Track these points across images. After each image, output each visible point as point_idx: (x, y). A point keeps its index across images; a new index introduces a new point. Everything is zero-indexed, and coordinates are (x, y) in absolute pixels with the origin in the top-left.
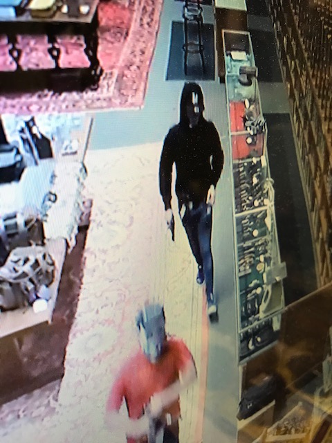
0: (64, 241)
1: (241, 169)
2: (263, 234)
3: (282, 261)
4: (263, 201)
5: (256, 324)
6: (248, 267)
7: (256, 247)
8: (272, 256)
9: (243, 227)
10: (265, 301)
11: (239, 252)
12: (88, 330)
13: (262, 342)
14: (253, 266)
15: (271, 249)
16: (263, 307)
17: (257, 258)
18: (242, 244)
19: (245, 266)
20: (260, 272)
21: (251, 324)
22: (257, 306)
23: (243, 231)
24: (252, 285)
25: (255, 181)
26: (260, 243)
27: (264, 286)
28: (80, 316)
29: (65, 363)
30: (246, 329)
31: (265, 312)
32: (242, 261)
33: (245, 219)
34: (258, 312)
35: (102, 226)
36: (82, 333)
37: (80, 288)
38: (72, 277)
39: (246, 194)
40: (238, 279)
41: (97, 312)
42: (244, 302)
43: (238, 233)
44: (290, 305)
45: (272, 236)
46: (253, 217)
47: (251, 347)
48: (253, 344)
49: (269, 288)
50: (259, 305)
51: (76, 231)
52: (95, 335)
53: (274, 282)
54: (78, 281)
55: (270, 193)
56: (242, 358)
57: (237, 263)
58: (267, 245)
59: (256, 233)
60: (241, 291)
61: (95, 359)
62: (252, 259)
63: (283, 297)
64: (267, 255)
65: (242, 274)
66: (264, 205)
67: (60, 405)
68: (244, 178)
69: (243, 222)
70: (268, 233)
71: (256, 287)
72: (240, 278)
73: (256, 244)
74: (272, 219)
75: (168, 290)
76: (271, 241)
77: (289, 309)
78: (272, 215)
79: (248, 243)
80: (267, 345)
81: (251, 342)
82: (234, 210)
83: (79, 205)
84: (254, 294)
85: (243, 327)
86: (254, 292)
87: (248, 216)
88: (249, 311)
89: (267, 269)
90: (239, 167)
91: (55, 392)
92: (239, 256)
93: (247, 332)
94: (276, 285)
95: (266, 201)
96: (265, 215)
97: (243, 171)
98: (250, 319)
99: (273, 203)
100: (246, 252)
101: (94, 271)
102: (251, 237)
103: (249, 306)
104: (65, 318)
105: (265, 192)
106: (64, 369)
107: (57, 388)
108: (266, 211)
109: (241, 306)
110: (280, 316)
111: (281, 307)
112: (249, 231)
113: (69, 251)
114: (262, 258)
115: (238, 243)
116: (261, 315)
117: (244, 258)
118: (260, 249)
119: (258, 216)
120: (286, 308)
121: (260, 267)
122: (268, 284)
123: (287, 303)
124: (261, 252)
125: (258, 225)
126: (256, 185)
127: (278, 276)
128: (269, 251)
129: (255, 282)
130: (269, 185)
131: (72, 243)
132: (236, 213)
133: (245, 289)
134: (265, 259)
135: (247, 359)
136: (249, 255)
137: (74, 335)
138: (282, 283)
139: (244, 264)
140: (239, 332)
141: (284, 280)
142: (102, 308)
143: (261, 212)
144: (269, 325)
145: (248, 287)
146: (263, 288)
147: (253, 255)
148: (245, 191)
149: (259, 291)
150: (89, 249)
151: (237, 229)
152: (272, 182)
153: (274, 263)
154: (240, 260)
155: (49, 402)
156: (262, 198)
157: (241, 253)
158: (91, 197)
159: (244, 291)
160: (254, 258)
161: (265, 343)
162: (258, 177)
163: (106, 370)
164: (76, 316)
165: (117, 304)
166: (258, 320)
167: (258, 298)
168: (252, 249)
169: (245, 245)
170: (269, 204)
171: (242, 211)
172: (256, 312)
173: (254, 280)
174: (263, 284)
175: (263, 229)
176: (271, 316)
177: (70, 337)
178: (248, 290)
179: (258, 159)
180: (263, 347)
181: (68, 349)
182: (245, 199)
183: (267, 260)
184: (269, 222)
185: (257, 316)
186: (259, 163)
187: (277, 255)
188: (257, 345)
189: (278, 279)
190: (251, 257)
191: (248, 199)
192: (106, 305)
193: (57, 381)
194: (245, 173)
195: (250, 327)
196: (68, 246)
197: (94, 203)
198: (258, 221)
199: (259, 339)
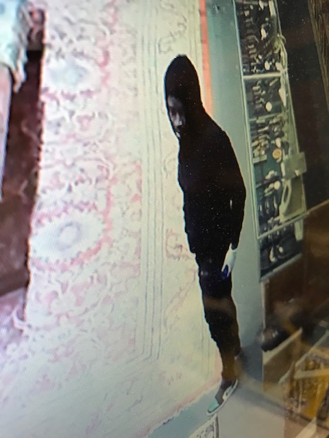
0: (6, 71)
1: (247, 13)
2: (278, 109)
3: (301, 151)
4: (274, 64)
5: (276, 228)
6: (263, 152)
7: (271, 126)
8: (289, 142)
9: (254, 96)
10: (285, 200)
11: (251, 130)
12: (59, 216)
13: (285, 253)
14: (269, 151)
15: (288, 132)
16: (283, 208)
17: (273, 142)
18: (255, 119)
19: (260, 150)
20: (278, 161)
21: (271, 229)
22: (275, 205)
23: (254, 101)
24: (268, 177)
25: (264, 34)
26: (274, 121)
27: (283, 180)
28: (44, 192)
29: (30, 263)
30: (265, 234)
31: (286, 214)
32: (256, 143)
33: (255, 85)
34: (278, 215)
36: (50, 220)
37: (39, 149)
38: (25, 129)
39: (255, 51)
40: (252, 167)
41: (70, 189)
42: (261, 198)
43: (248, 102)
44: (314, 209)
45: (288, 114)
46: (264, 84)
47: (273, 259)
48: (275, 255)
49: (288, 183)
50: (279, 204)
51: (23, 57)
52: (70, 224)
53: (294, 176)
54: (34, 137)
55: (282, 54)
56: (263, 273)
57: (250, 145)
58: (283, 125)
59: (269, 107)
60: (257, 183)
61: (73, 260)
62: (267, 142)
63: (303, 198)
64: (284, 139)
65: (257, 160)
66: (276, 71)
67: (29, 326)
68: (252, 27)
69: (254, 88)
70: (283, 109)
71: (274, 179)
72: (255, 165)
73: (271, 122)
74: (287, 92)
75: (165, 169)
76: (288, 121)
77: (311, 213)
78: (286, 85)
79: (261, 120)
80: (292, 256)
81: (272, 253)
82: (242, 71)
83: (24, 17)
84: (271, 190)
85: (262, 231)
86: (271, 186)
87: (260, 82)
88: (267, 212)
89: (285, 158)
90: (244, 10)
91: (18, 307)
92: (252, 135)
93: (266, 238)
94: (295, 180)
95: (278, 66)
96: (278, 85)
97: (249, 17)
98: (270, 221)
99: (286, 69)
100: (260, 131)
101: (59, 125)
102: (263, 111)
103: (268, 205)
104: (21, 192)
105: (276, 52)
106: (29, 272)
107: (21, 300)
108: (279, 78)
109: (258, 204)
110: (302, 221)
111: (302, 211)
112: (261, 103)
113: (17, 88)
114: (278, 142)
115: (250, 117)
116: (282, 218)
117: (257, 139)
118: (275, 130)
119: (271, 84)
120: (308, 213)
121: (277, 154)
122: (287, 178)
123: (309, 206)
124: (277, 134)
125: (271, 96)
126: (266, 40)
127: (297, 169)
128: (286, 135)
129: (272, 173)
130: (280, 45)
131: (21, 76)
132: (245, 74)
133: (262, 182)
134: (282, 143)
135: (270, 274)
136: (264, 136)
137: (39, 221)
138: (302, 179)
139: (259, 147)
140: (258, 238)
141: (304, 175)
142: (76, 184)
143: (274, 78)
144: (290, 231)
145: (265, 180)
146: (281, 183)
147: (268, 137)
148: (253, 46)
149: (277, 185)
150: (47, 89)
151: (247, 97)
152: (283, 41)
153: (293, 152)
154: (253, 141)
155: (12, 322)
156: (274, 61)
157: (255, 132)
159: (260, 185)
160: (269, 141)
161: (287, 255)
162: (267, 30)
163: (92, 278)
164: (39, 191)
165: (97, 181)
166: (278, 223)
167: (276, 195)
168: (266, 128)
169: (258, 122)
170: (282, 70)
171: (252, 73)
172: (275, 213)
173: (270, 170)
174: (282, 177)
175: (277, 103)
176: (293, 221)
177: (33, 223)
178: (265, 182)
179: (266, 5)
180: (286, 259)
181: (32, 242)
182: (255, 56)
183: (285, 145)
184: (283, 93)
185: (276, 219)
186: (267, 8)
187: (295, 142)
188: (279, 257)
189: (297, 173)
190: (266, 139)
191: (257, 57)
192: (82, 181)
193: (20, 291)
194: (252, 19)
195: (270, 232)
196: (13, 81)
197: (48, 15)
198: (271, 89)
199: (281, 250)
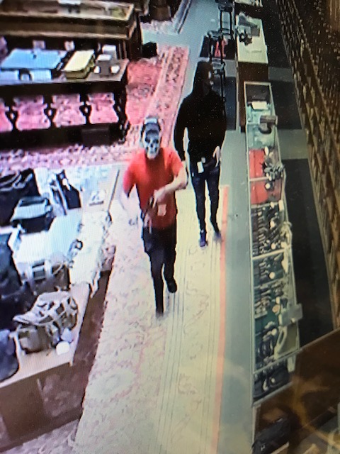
0: (88, 286)
1: (260, 214)
2: (279, 276)
3: (298, 302)
4: (280, 244)
5: (270, 365)
6: (264, 309)
7: (272, 289)
8: (288, 298)
9: (260, 270)
10: (280, 342)
11: (255, 295)
12: (107, 371)
13: (276, 383)
14: (269, 308)
15: (287, 292)
16: (278, 348)
17: (273, 300)
18: (259, 287)
19: (261, 308)
20: (276, 314)
21: (266, 365)
22: (271, 347)
23: (260, 274)
24: (267, 327)
25: (273, 224)
26: (276, 285)
27: (280, 327)
28: (100, 357)
29: (84, 402)
30: (260, 370)
31: (279, 353)
32: (259, 303)
33: (262, 262)
34: (273, 354)
35: (124, 271)
36: (101, 375)
37: (101, 331)
38: (93, 320)
39: (264, 238)
40: (253, 321)
41: (117, 353)
42: (260, 343)
43: (255, 275)
44: (305, 346)
45: (289, 278)
46: (270, 260)
47: (265, 388)
48: (268, 385)
49: (285, 330)
50: (274, 346)
51: (98, 277)
52: (113, 376)
53: (290, 323)
54: (99, 324)
55: (288, 235)
56: (256, 399)
57: (253, 305)
58: (283, 287)
59: (272, 275)
60: (256, 332)
61: (112, 399)
62: (268, 301)
63: (298, 339)
64: (284, 297)
65: (258, 316)
66: (281, 248)
67: (77, 445)
68: (263, 222)
69: (261, 265)
70: (284, 275)
71: (272, 328)
72: (256, 320)
73: (273, 286)
74: (289, 262)
75: (184, 332)
76: (288, 283)
77: (304, 350)
78: (289, 258)
79: (265, 286)
80: (282, 386)
81: (265, 383)
82: (252, 254)
83: (102, 251)
84: (269, 336)
85: (258, 368)
86: (269, 333)
87: (266, 259)
88: (264, 353)
89: (283, 310)
90: (257, 212)
91: (73, 432)
92: (255, 298)
93: (262, 373)
94: (291, 327)
95: (283, 244)
96: (282, 258)
97: (261, 216)
98: (265, 360)
99: (290, 246)
100: (263, 294)
101: (115, 314)
102: (268, 279)
103: (265, 348)
104: (86, 360)
105: (282, 235)
106: (83, 409)
107: (75, 428)
108: (283, 253)
109: (256, 348)
110: (295, 357)
111: (296, 348)
112: (266, 274)
113: (91, 296)
114: (278, 300)
115: (255, 285)
116: (276, 356)
117: (260, 300)
118: (276, 291)
119: (275, 259)
120: (301, 349)
121: (276, 309)
122: (283, 326)
123: (302, 344)
124: (277, 294)
125: (275, 267)
126: (274, 229)
127: (293, 317)
128: (285, 293)
129: (271, 323)
130: (286, 229)
131: (95, 288)
132: (254, 256)
133: (262, 331)
134: (281, 301)
135: (262, 400)
136: (265, 298)
137: (94, 376)
138: (297, 325)
139: (261, 306)
140: (254, 373)
141: (300, 322)
142: (121, 350)
143: (278, 255)
144: (283, 366)
145: (264, 329)
146: (278, 330)
147: (269, 297)
148: (262, 235)
149: (274, 332)
150: (110, 293)
151: (254, 271)
152: (289, 225)
153: (291, 305)
154: (256, 302)
155: (67, 442)
156: (279, 241)
157: (259, 295)
158: (115, 244)
159: (260, 333)
160: (270, 301)
161: (279, 384)
162: (276, 221)
163: (123, 411)
164: (96, 357)
165: (135, 346)
166: (273, 361)
167: (273, 340)
168: (268, 292)
169: (262, 288)
170: (287, 248)
171: (259, 254)
172: (270, 353)
173: (270, 321)
174: (279, 325)
175: (280, 271)
176: (285, 357)
177: (90, 378)
178: (264, 331)
179: (276, 204)
180: (277, 388)
181: (87, 389)
182: (263, 242)
183: (284, 302)
184: (286, 264)
185: (271, 357)
186: (277, 207)
187: (293, 298)
188: (271, 386)
189: (293, 320)
190: (267, 299)
191: (266, 242)
192: (125, 348)
193: (76, 421)
194: (263, 217)
195: (265, 368)
196: (91, 291)
197: (117, 249)
198: (275, 264)
199: (273, 381)
